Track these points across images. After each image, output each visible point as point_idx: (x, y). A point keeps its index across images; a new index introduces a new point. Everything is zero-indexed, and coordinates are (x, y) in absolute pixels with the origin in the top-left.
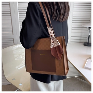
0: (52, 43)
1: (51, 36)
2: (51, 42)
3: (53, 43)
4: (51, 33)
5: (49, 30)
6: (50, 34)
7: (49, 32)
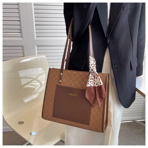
0: (90, 80)
1: (92, 69)
2: (90, 78)
3: (92, 80)
4: (93, 66)
5: (91, 61)
6: (90, 66)
7: (90, 64)
